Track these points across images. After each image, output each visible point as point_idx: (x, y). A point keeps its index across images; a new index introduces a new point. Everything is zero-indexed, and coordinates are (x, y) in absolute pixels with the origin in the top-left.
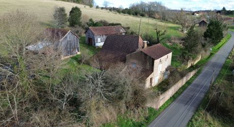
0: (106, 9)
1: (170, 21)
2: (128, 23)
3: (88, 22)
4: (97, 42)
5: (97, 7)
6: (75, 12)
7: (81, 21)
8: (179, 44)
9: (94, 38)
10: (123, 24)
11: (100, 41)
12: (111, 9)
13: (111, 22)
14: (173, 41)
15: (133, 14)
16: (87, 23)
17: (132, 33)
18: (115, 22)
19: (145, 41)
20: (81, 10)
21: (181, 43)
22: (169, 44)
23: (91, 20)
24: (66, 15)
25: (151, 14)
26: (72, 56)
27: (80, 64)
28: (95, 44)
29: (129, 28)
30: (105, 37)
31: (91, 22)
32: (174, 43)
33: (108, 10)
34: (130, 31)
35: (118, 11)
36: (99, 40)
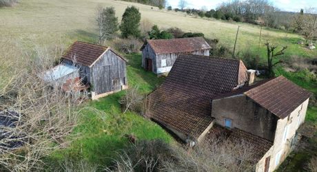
0: (183, 11)
1: (280, 29)
2: (215, 32)
3: (150, 30)
4: (160, 67)
5: (170, 8)
6: (131, 14)
7: (139, 28)
8: (308, 71)
9: (155, 58)
10: (207, 35)
11: (165, 64)
12: (188, 12)
13: (187, 31)
14: (296, 65)
15: (222, 19)
16: (149, 33)
17: (222, 50)
18: (193, 31)
19: (250, 71)
20: (140, 11)
21: (311, 70)
22: (288, 70)
23: (155, 28)
24: (115, 19)
25: (249, 19)
26: (112, 92)
27: (122, 112)
28: (156, 70)
29: (216, 41)
30: (174, 58)
31: (154, 32)
32: (298, 69)
33: (185, 13)
34: (218, 46)
35: (200, 14)
36: (164, 62)
